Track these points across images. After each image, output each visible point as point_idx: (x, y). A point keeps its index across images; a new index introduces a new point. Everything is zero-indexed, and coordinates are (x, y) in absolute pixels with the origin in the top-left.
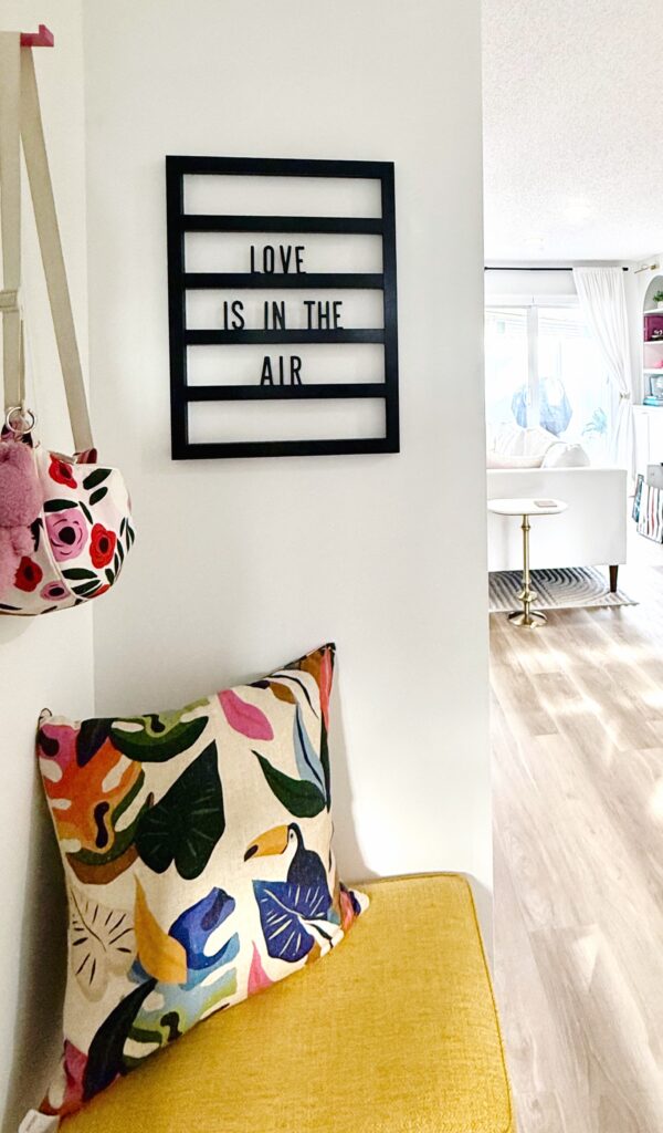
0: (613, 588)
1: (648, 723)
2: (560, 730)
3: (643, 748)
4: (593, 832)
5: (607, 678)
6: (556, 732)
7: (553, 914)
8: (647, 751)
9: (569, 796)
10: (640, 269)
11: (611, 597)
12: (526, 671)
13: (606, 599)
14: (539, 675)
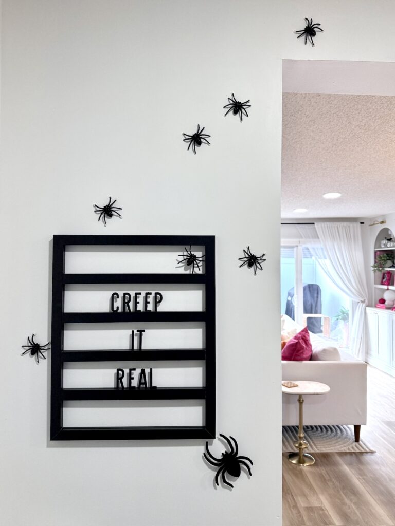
0: (357, 440)
10: (372, 224)
11: (356, 446)
12: (298, 505)
13: (353, 448)
14: (307, 508)
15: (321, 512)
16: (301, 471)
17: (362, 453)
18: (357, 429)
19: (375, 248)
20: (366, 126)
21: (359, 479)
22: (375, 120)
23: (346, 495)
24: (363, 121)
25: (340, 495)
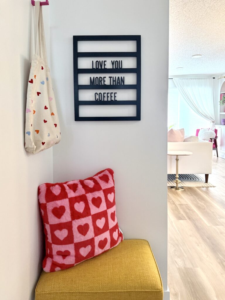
0: (207, 181)
1: (218, 219)
2: (187, 219)
3: (216, 225)
4: (199, 246)
5: (204, 206)
6: (186, 220)
7: (185, 264)
8: (217, 226)
9: (190, 236)
10: (220, 78)
11: (206, 184)
12: (175, 203)
13: (204, 185)
14: (180, 204)
15: (187, 206)
16: (177, 193)
17: (208, 187)
18: (207, 176)
19: (221, 92)
20: (213, 7)
21: (206, 195)
22: (217, 3)
23: (199, 200)
24: (211, 4)
25: (197, 200)
